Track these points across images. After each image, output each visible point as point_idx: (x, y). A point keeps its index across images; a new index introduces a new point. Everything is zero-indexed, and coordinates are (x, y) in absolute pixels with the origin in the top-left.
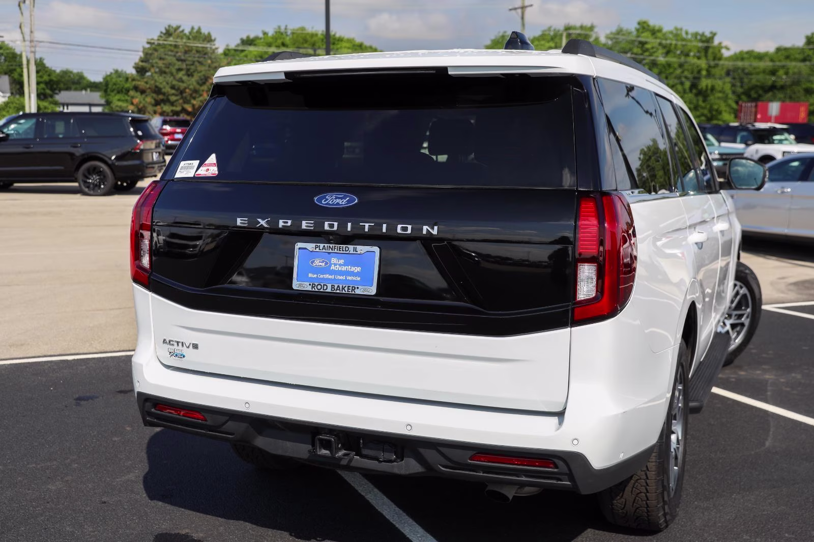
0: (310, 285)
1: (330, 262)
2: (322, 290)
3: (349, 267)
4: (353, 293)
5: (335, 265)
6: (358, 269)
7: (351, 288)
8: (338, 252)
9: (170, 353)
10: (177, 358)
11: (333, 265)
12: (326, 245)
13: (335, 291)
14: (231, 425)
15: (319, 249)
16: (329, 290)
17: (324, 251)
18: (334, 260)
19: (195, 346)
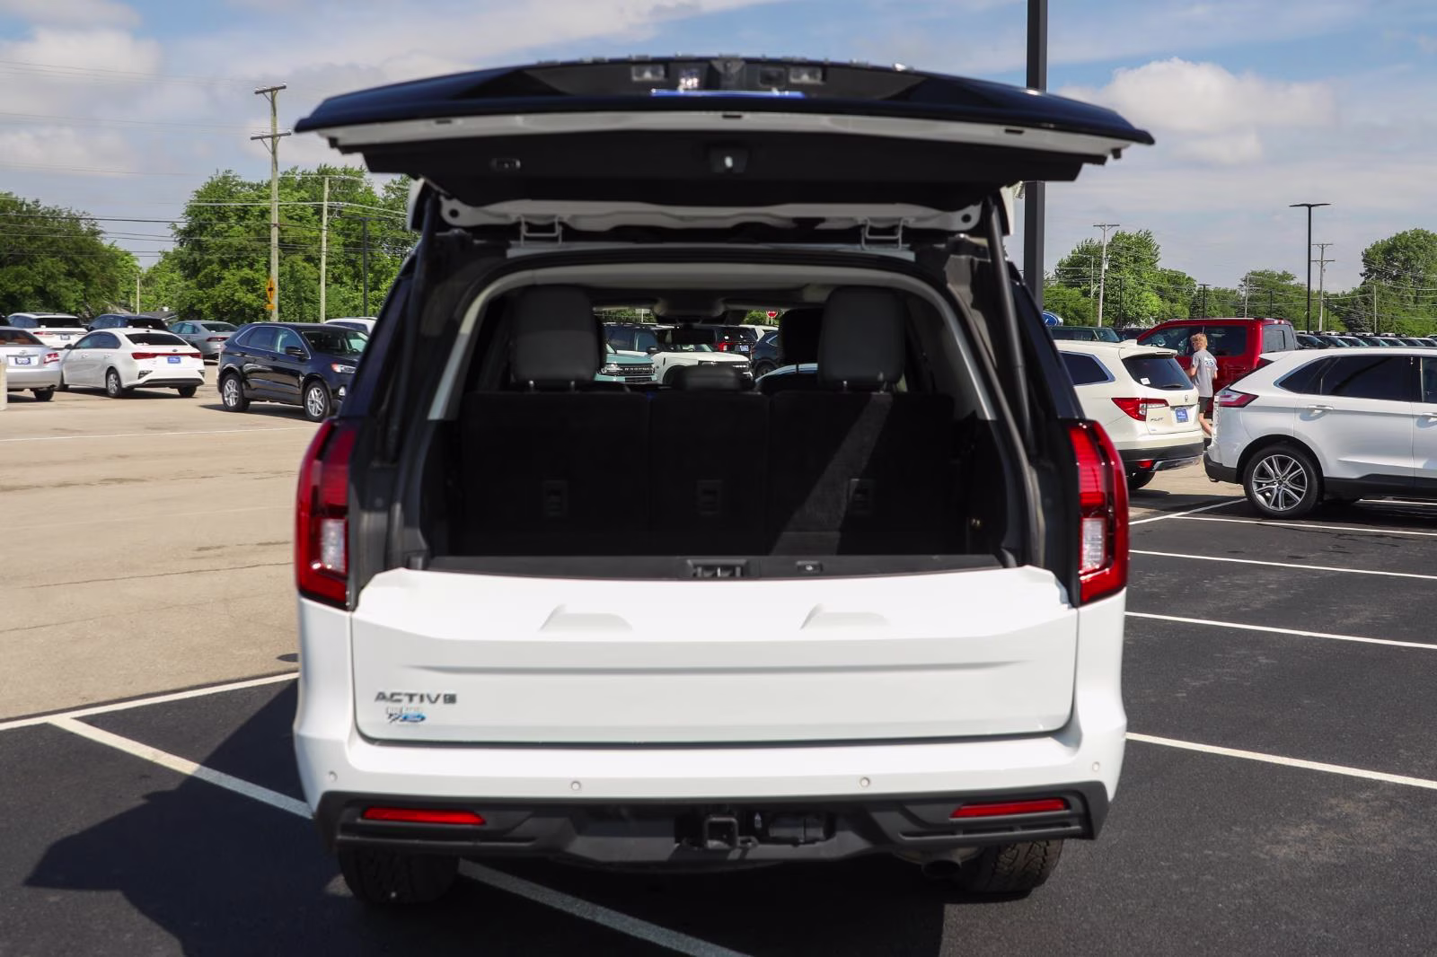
9: (391, 715)
10: (405, 723)
14: (531, 825)
19: (451, 699)
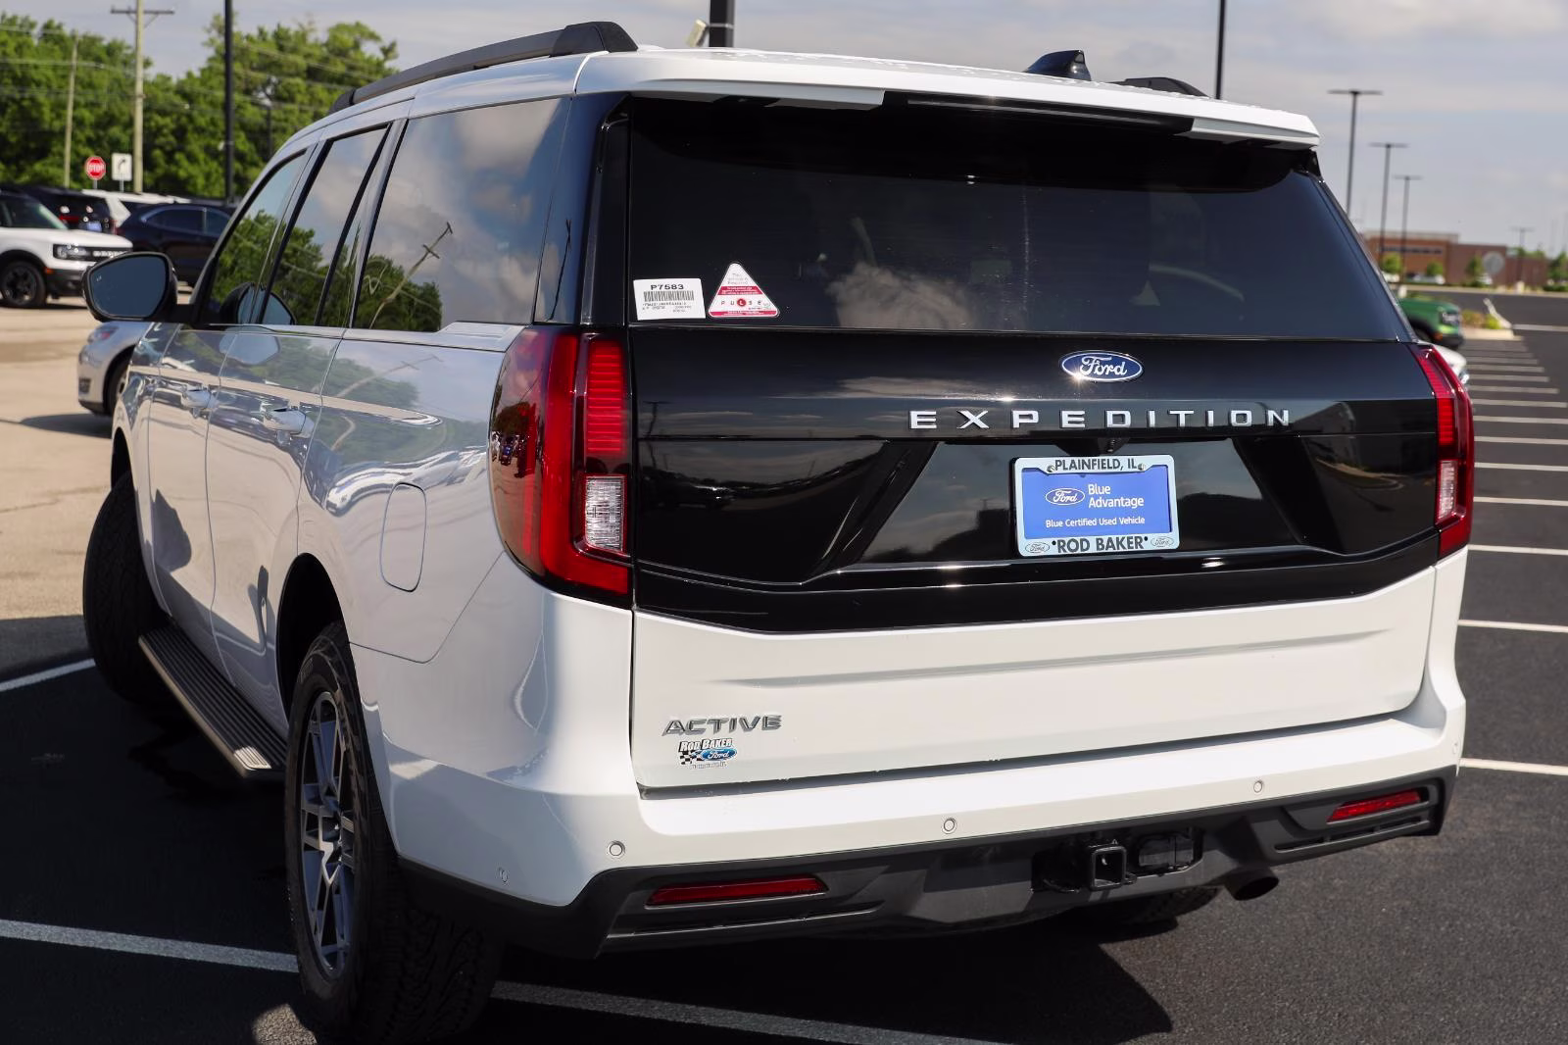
0: (1054, 543)
1: (1087, 492)
2: (1079, 551)
3: (1122, 499)
4: (1139, 549)
5: (1096, 497)
6: (1140, 502)
7: (1133, 540)
8: (1101, 471)
9: (686, 753)
10: (706, 762)
11: (1092, 499)
12: (1076, 459)
13: (1104, 551)
14: (881, 884)
15: (1064, 469)
16: (1093, 549)
17: (1073, 470)
18: (1093, 489)
19: (772, 723)
